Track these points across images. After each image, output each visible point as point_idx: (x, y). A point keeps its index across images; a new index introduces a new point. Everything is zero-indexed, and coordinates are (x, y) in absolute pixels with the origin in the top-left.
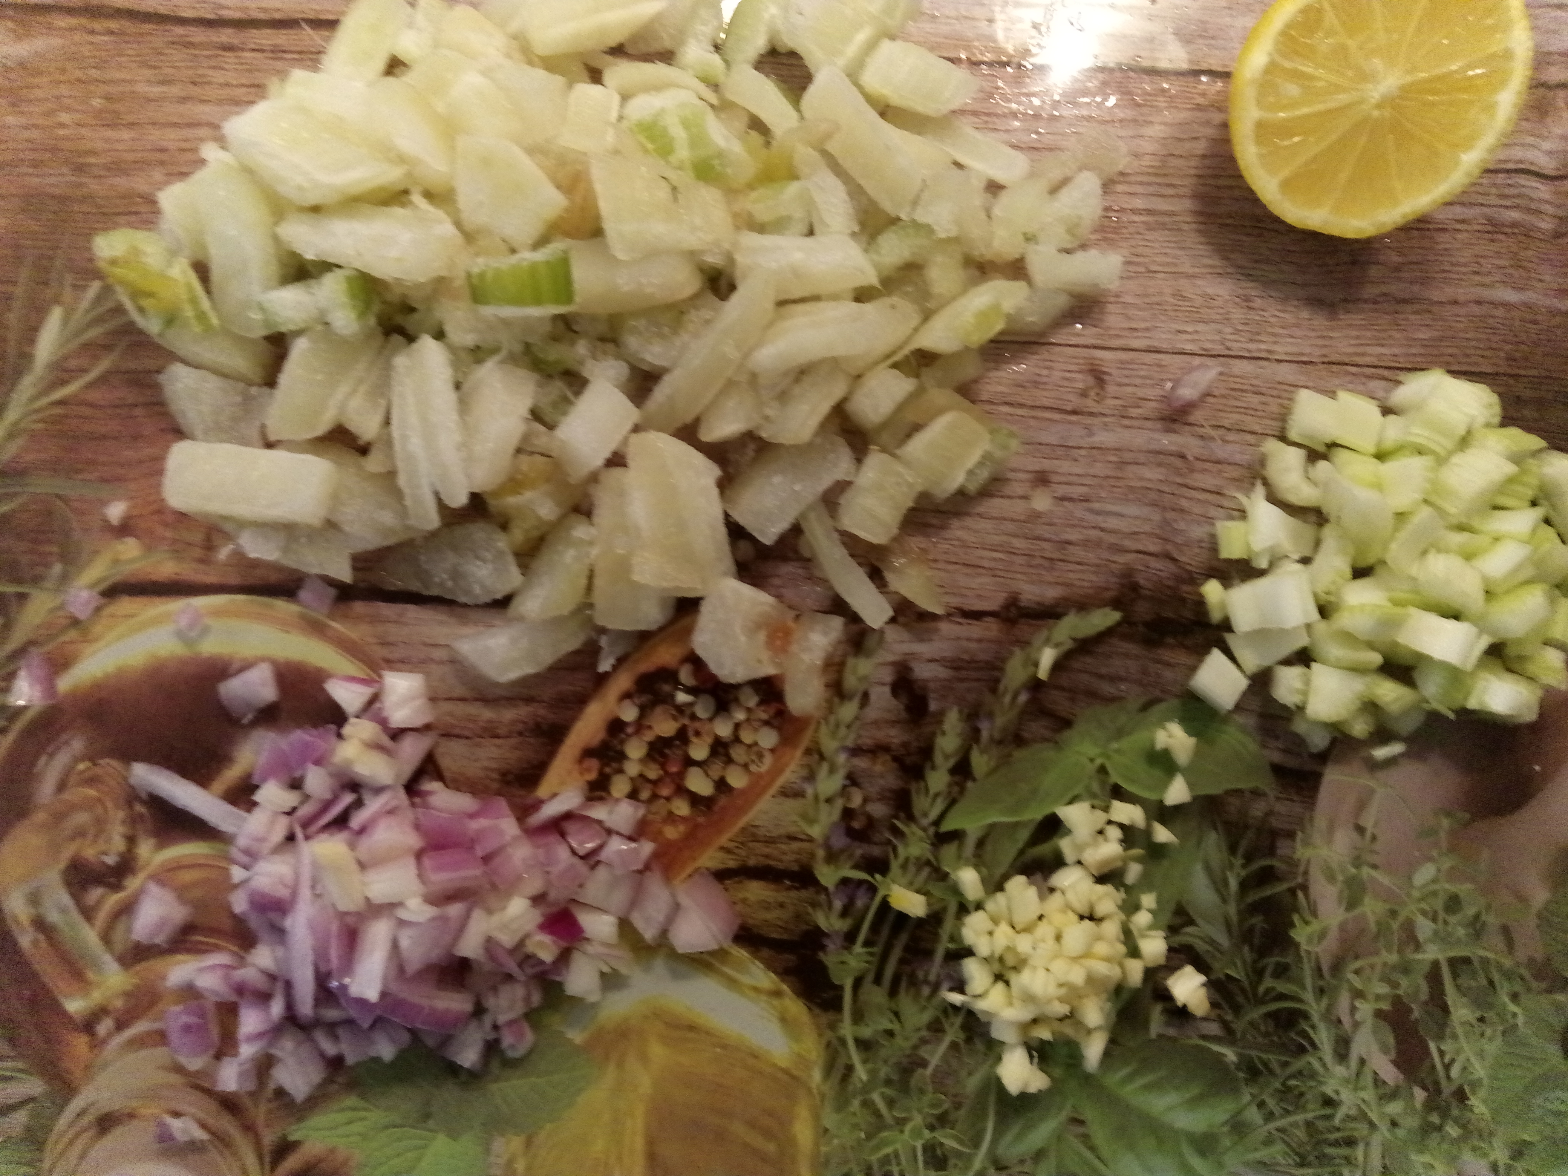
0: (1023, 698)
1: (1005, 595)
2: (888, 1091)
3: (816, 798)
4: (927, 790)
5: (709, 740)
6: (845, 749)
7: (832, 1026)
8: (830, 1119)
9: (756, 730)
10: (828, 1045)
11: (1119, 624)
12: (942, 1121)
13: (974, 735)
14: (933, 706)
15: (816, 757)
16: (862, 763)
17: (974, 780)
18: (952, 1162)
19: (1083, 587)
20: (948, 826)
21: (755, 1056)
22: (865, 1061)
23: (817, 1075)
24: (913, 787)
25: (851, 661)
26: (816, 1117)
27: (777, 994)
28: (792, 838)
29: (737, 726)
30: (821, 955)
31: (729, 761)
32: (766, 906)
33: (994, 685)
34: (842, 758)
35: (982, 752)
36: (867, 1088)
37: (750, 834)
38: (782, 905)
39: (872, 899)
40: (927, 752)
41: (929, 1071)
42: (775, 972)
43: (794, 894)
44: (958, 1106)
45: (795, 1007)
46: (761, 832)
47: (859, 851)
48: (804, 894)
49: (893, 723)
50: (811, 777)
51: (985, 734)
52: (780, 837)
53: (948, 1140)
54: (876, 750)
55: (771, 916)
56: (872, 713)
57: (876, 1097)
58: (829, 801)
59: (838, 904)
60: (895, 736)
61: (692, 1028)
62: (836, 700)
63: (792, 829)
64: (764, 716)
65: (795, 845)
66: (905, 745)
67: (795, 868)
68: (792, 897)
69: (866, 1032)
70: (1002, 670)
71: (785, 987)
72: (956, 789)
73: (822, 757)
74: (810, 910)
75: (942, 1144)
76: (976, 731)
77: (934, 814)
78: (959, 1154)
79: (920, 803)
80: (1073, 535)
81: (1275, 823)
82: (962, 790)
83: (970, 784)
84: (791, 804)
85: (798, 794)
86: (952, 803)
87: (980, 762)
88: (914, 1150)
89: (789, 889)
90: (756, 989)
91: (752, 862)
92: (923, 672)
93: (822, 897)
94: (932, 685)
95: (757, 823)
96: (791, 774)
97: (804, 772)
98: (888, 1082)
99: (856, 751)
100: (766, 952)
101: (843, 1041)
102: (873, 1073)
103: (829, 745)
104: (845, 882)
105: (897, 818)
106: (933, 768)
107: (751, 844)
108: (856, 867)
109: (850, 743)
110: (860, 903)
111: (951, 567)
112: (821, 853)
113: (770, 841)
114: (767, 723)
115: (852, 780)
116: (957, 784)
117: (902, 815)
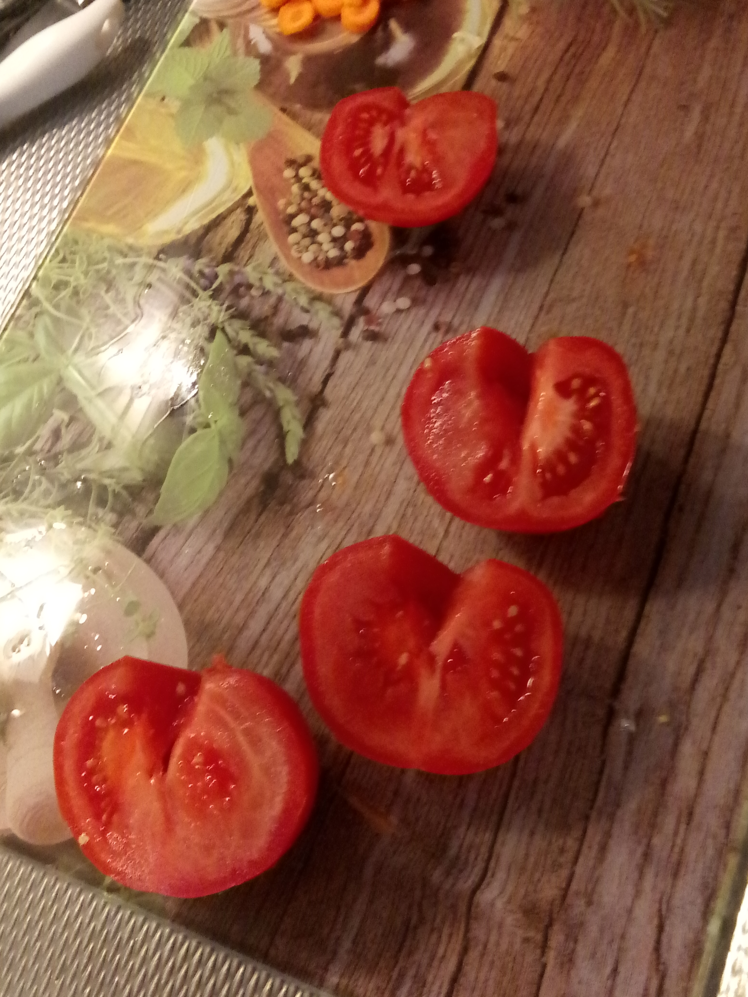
0: (268, 394)
1: (330, 401)
2: (105, 271)
3: (265, 273)
4: (242, 329)
5: (319, 229)
6: (284, 294)
7: (149, 254)
8: (107, 242)
9: (314, 253)
10: (142, 249)
11: (285, 461)
12: (76, 293)
13: (260, 361)
14: (286, 344)
15: (287, 278)
16: (272, 300)
17: (237, 355)
18: (54, 292)
19: (315, 447)
20: (219, 335)
21: (156, 215)
22: (124, 264)
23: (130, 240)
24: (248, 323)
25: (329, 309)
26: (111, 236)
27: (179, 232)
28: (251, 257)
29: (321, 244)
30: (186, 257)
31: (304, 236)
32: (223, 237)
33: (282, 380)
34: (280, 291)
35: (249, 365)
36: (112, 262)
37: (262, 237)
38: (220, 244)
39: (201, 287)
40: (262, 335)
41: (103, 293)
42: (189, 234)
43: (223, 251)
44: (78, 302)
45: (167, 239)
46: (261, 243)
47: (228, 288)
48: (220, 256)
49: (286, 322)
50: (277, 273)
51: (258, 368)
52: (254, 251)
53: (65, 293)
54: (276, 309)
55: (217, 239)
56: (297, 312)
57: (105, 265)
58: (261, 279)
59: (207, 271)
60: (279, 321)
61: (184, 191)
62: (312, 296)
63: (255, 257)
64: (320, 258)
65: (246, 258)
66: (272, 324)
67: (236, 255)
68: (221, 251)
69: (138, 268)
70: (289, 387)
71: (180, 236)
72: (236, 344)
73: (285, 281)
74: (211, 256)
75: (65, 289)
76: (261, 364)
77: (228, 329)
78: (55, 297)
79: (237, 324)
80: (348, 450)
81: (127, 518)
82: (233, 347)
83: (235, 352)
84: (269, 260)
85: (272, 265)
86: (229, 340)
87: (244, 361)
88: (70, 276)
89: (227, 249)
90: (186, 223)
91: (249, 235)
92: (307, 344)
93: (214, 263)
94: (297, 347)
95: (267, 241)
96: (283, 264)
97: (281, 271)
98: (109, 272)
99: (280, 299)
100: (201, 232)
101: (139, 256)
102: (117, 267)
103: (289, 286)
104: (216, 276)
105: (236, 310)
106: (253, 336)
107: (258, 236)
108: (221, 284)
109: (286, 297)
110: (203, 281)
111: (359, 375)
112: (236, 268)
113: (254, 247)
114: (316, 259)
115: (266, 293)
116: (238, 346)
117: (236, 313)
